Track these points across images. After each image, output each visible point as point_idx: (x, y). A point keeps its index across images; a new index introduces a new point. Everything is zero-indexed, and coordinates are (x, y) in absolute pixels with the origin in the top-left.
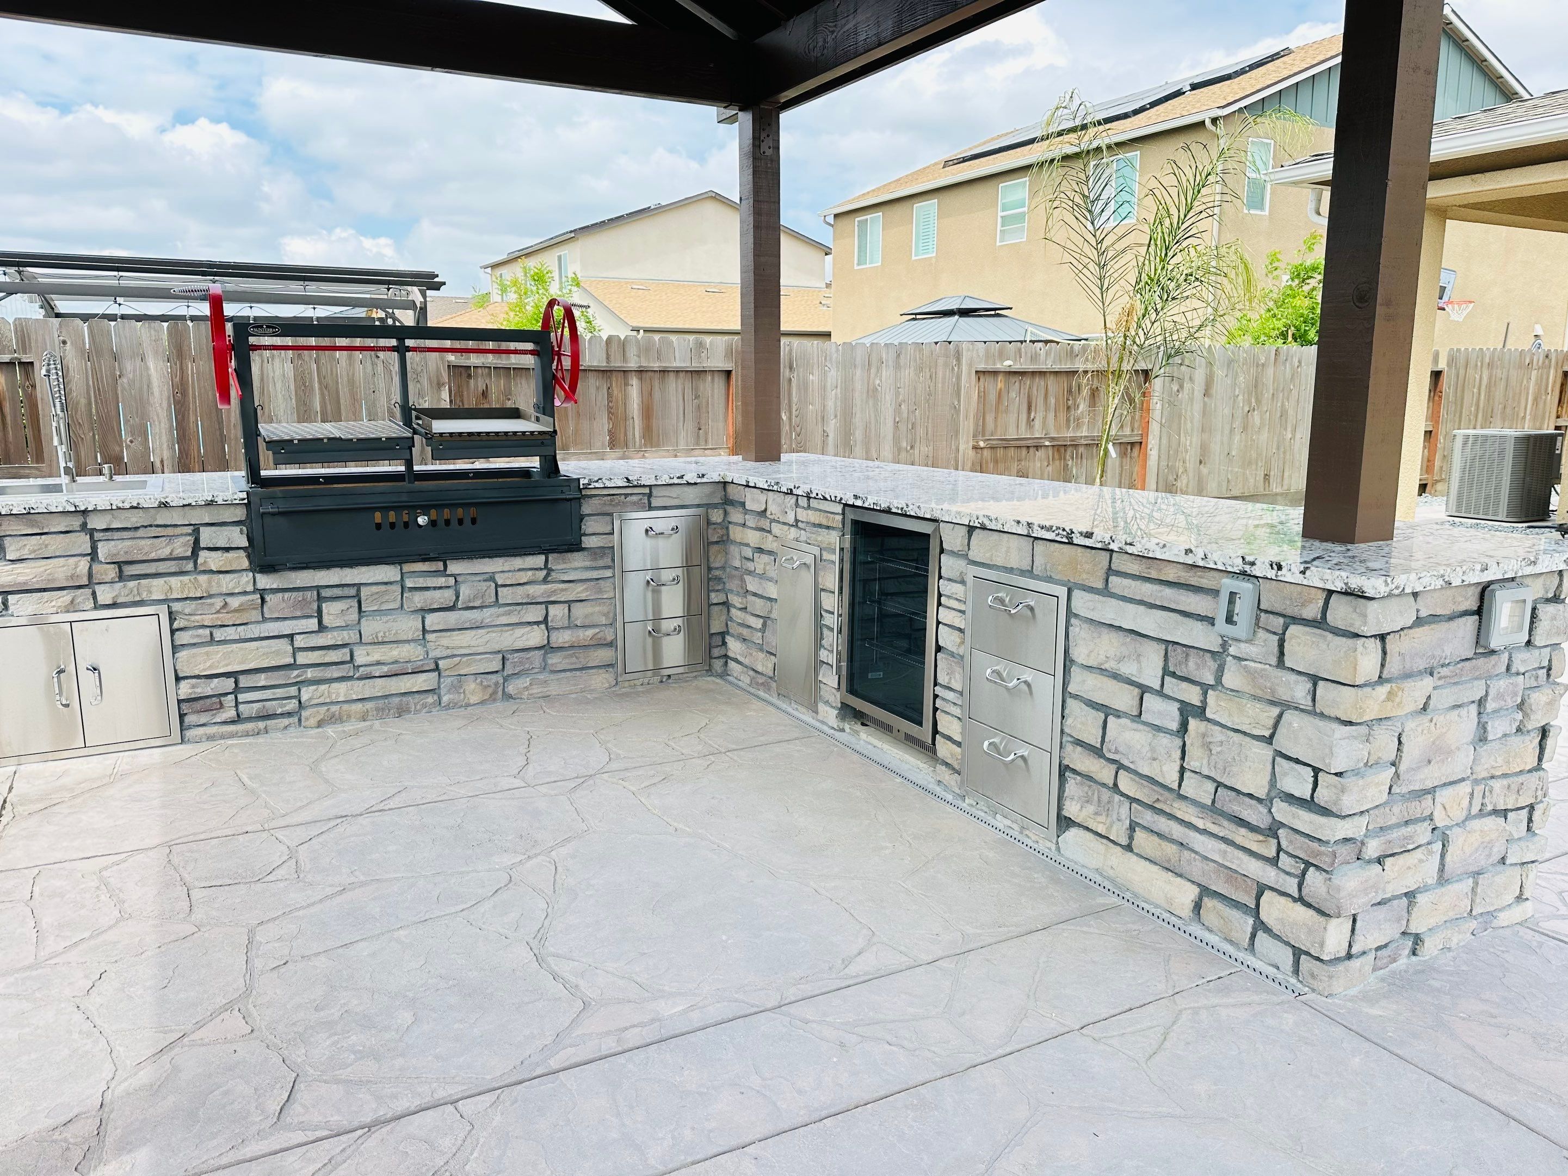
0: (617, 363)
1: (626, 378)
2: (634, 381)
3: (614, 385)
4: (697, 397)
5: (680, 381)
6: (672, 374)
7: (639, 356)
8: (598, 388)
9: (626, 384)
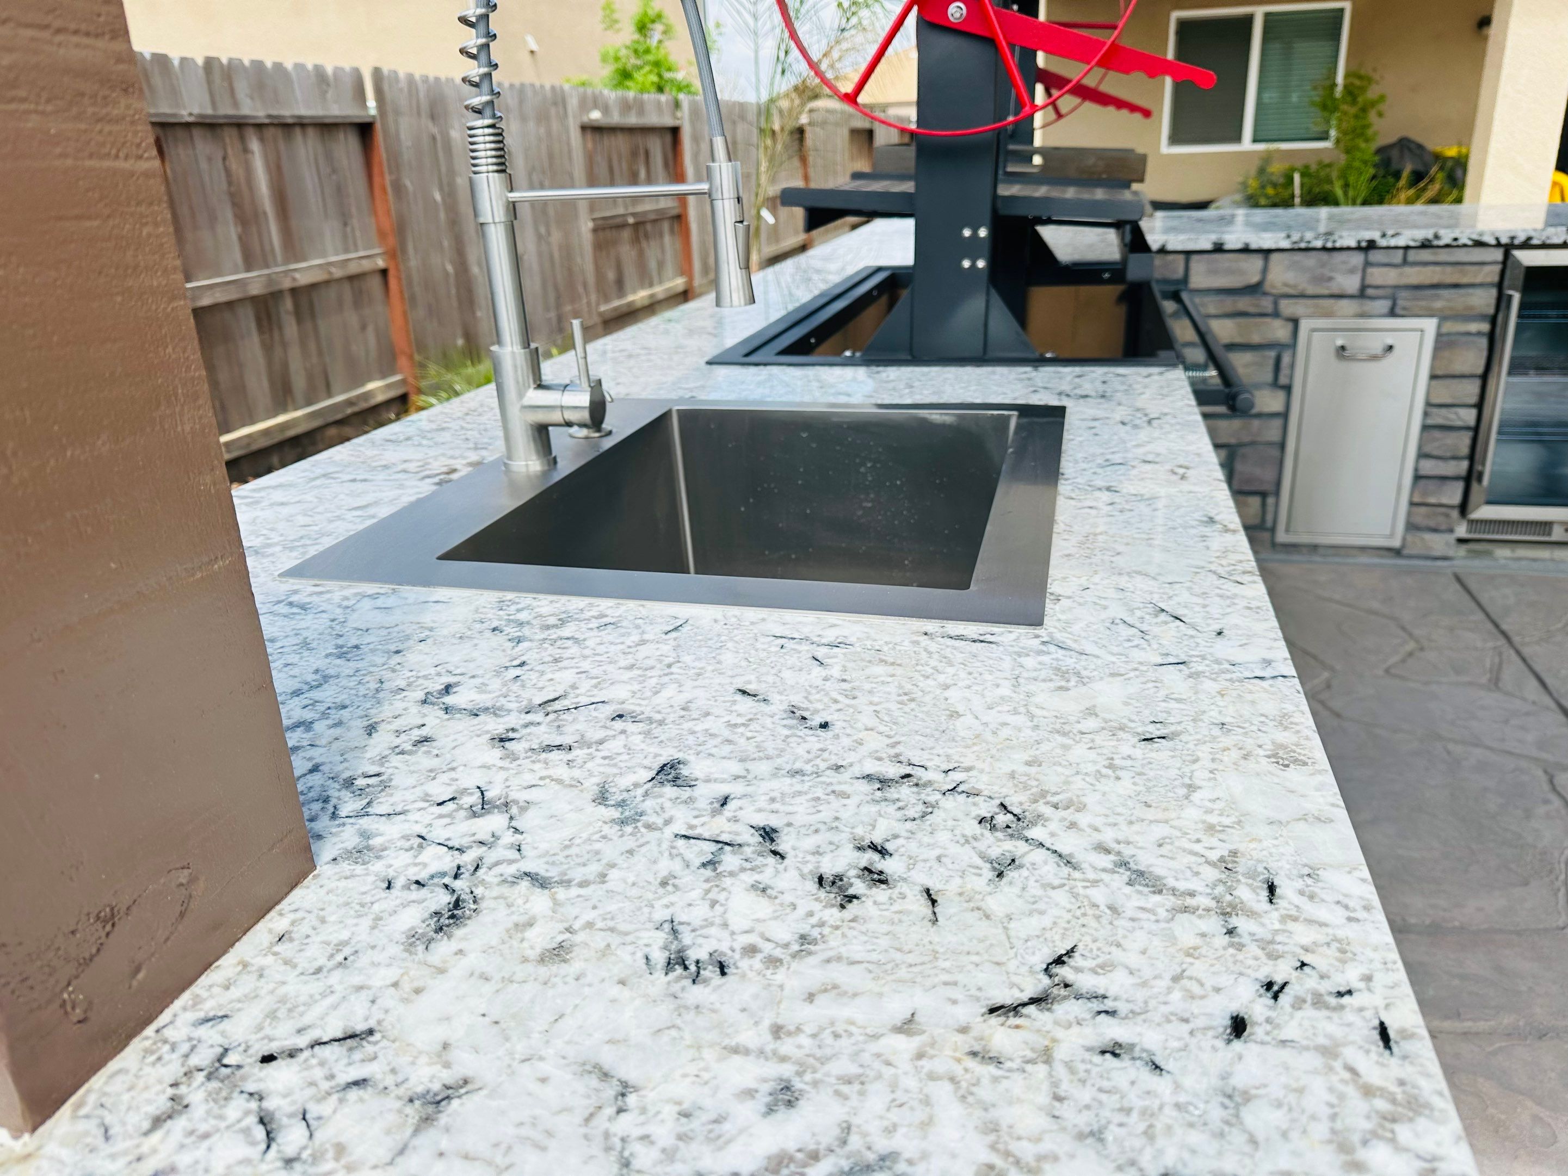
0: (226, 110)
1: (242, 138)
2: (255, 145)
3: (230, 151)
4: (334, 171)
5: (310, 142)
6: (298, 131)
7: (252, 98)
8: (210, 159)
9: (246, 150)
